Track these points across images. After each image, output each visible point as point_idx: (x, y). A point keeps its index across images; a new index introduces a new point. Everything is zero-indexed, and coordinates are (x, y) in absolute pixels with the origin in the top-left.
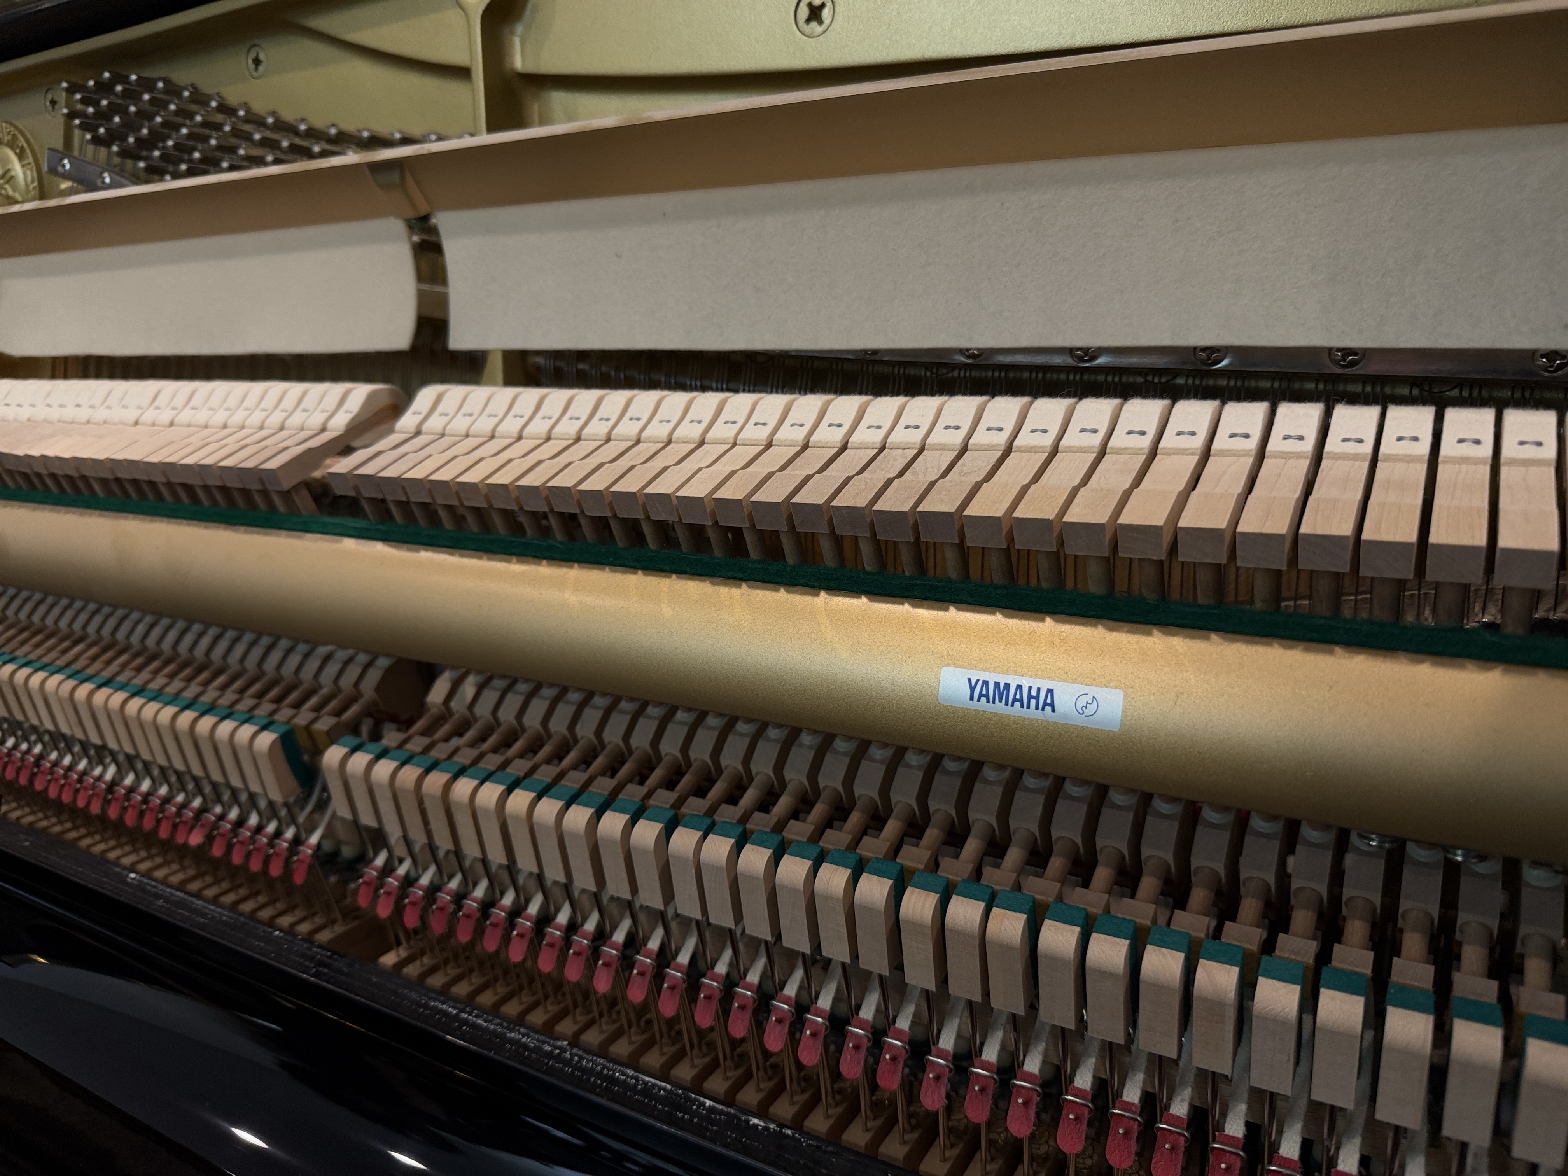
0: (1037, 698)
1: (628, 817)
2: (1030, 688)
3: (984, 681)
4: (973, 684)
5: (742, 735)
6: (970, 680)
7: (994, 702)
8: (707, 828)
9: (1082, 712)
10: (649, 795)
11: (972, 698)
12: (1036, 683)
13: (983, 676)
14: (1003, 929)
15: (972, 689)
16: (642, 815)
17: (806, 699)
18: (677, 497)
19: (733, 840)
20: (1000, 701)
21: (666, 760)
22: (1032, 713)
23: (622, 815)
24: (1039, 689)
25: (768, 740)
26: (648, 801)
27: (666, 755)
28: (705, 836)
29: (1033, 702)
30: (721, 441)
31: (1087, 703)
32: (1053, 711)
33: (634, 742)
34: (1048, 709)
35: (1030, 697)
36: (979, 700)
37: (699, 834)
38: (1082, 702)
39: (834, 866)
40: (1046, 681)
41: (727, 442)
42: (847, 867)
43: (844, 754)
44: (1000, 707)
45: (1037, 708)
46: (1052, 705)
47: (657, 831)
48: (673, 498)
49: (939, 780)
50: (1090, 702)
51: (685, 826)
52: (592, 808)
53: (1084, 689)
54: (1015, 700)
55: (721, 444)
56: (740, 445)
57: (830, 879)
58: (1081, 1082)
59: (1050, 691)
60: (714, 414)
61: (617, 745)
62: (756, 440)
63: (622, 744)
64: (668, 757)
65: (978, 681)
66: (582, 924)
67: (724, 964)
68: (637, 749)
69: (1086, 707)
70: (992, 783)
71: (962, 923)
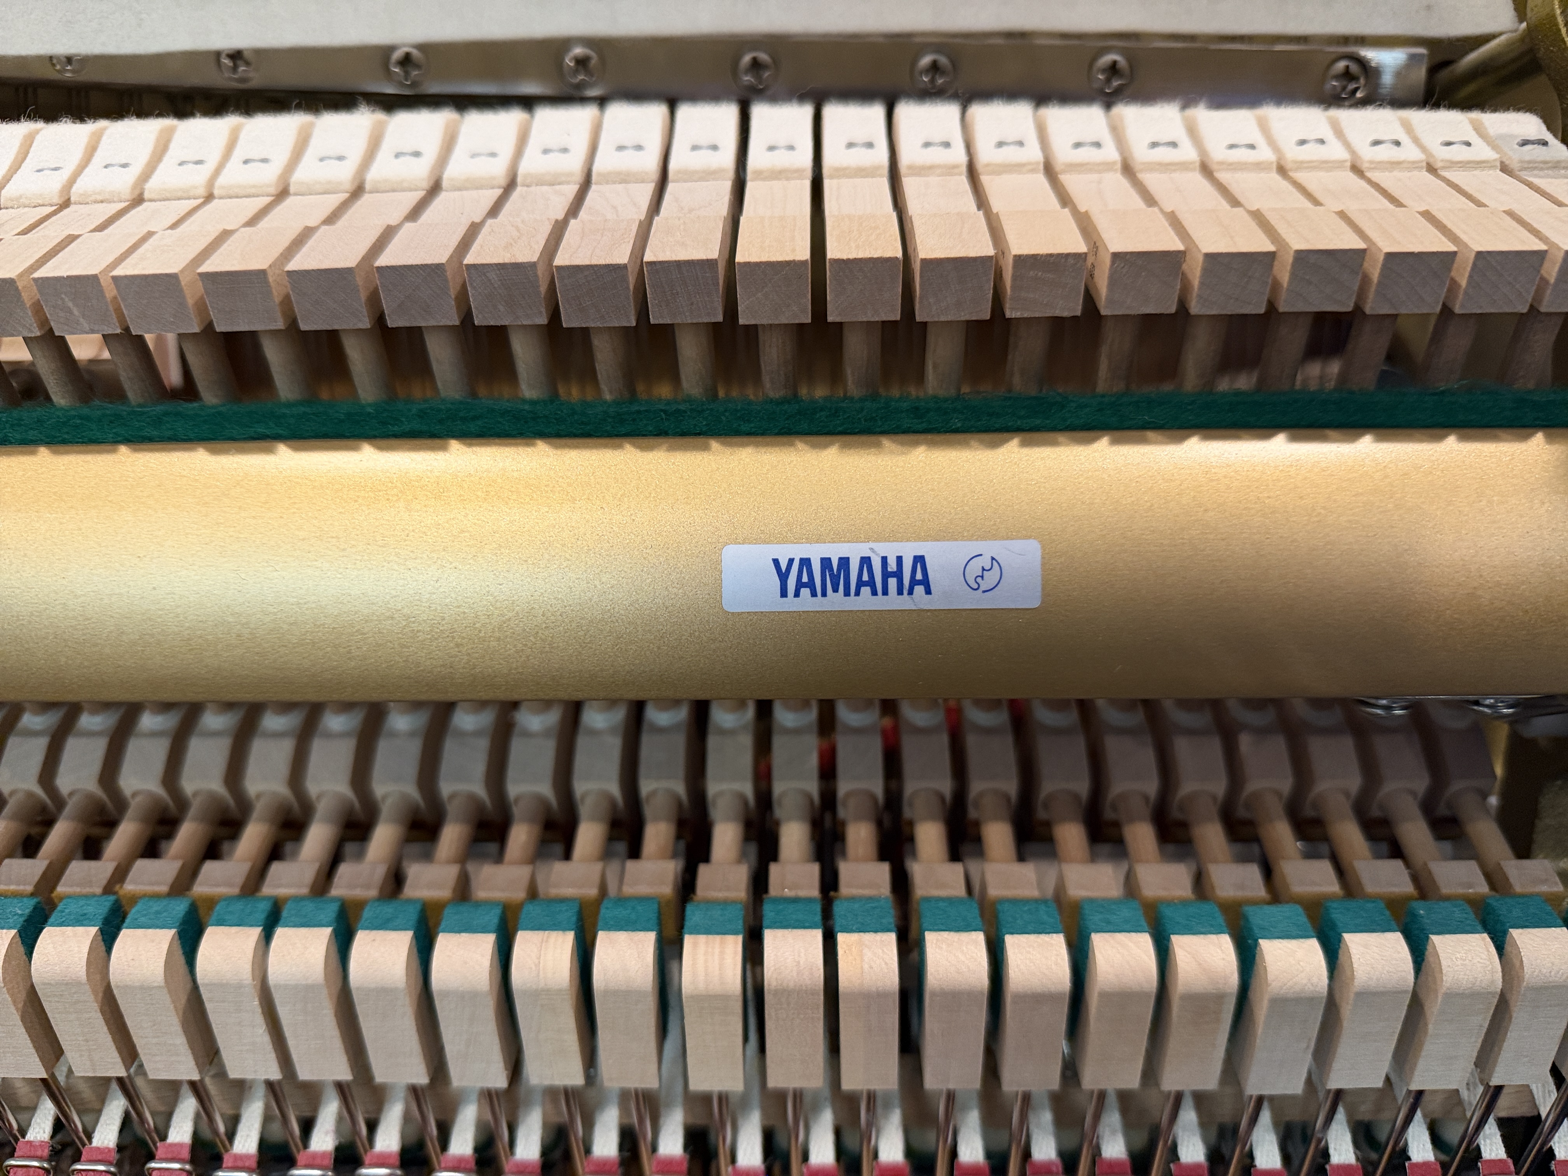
0: (899, 574)
1: (93, 930)
2: (884, 560)
3: (801, 560)
4: (784, 567)
5: (277, 735)
6: (776, 562)
7: (824, 594)
8: (268, 918)
9: (976, 586)
10: (121, 874)
11: (784, 594)
12: (891, 551)
13: (798, 552)
14: (866, 966)
15: (783, 577)
16: (123, 921)
17: (458, 645)
18: (115, 279)
19: (328, 931)
20: (835, 590)
21: (135, 806)
22: (893, 602)
23: (80, 929)
24: (899, 559)
25: (329, 735)
26: (121, 887)
27: (134, 795)
28: (267, 936)
29: (892, 582)
30: (180, 194)
31: (983, 569)
32: (928, 591)
33: (65, 782)
34: (919, 590)
35: (886, 575)
36: (797, 594)
37: (255, 933)
38: (975, 568)
39: (541, 933)
40: (909, 544)
41: (191, 194)
42: (564, 929)
43: (477, 733)
44: (836, 601)
45: (900, 592)
46: (926, 583)
47: (165, 946)
48: (105, 282)
49: (648, 746)
50: (987, 568)
51: (221, 923)
52: (10, 928)
53: (974, 547)
54: (860, 583)
55: (179, 199)
56: (221, 198)
57: (539, 958)
58: (968, 1153)
59: (919, 560)
60: (154, 152)
61: (30, 795)
62: (254, 186)
63: (39, 791)
64: (138, 799)
65: (791, 561)
66: (23, 1132)
67: (327, 1133)
68: (71, 794)
69: (982, 577)
70: (731, 732)
71: (795, 974)
